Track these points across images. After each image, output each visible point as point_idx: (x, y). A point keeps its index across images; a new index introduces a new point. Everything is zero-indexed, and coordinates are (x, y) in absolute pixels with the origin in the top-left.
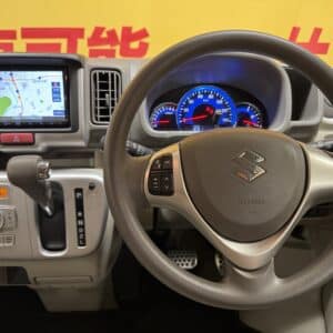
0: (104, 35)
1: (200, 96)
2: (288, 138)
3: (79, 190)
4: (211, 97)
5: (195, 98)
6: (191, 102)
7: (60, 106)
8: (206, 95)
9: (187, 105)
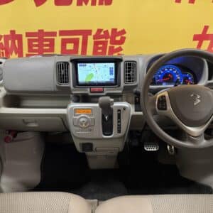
0: (102, 33)
1: (166, 70)
2: (207, 88)
3: (119, 110)
4: (171, 70)
5: (164, 70)
6: (162, 72)
7: (113, 77)
8: (168, 69)
9: (160, 74)
